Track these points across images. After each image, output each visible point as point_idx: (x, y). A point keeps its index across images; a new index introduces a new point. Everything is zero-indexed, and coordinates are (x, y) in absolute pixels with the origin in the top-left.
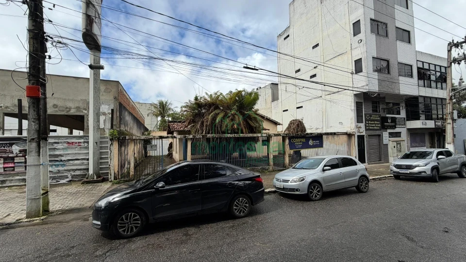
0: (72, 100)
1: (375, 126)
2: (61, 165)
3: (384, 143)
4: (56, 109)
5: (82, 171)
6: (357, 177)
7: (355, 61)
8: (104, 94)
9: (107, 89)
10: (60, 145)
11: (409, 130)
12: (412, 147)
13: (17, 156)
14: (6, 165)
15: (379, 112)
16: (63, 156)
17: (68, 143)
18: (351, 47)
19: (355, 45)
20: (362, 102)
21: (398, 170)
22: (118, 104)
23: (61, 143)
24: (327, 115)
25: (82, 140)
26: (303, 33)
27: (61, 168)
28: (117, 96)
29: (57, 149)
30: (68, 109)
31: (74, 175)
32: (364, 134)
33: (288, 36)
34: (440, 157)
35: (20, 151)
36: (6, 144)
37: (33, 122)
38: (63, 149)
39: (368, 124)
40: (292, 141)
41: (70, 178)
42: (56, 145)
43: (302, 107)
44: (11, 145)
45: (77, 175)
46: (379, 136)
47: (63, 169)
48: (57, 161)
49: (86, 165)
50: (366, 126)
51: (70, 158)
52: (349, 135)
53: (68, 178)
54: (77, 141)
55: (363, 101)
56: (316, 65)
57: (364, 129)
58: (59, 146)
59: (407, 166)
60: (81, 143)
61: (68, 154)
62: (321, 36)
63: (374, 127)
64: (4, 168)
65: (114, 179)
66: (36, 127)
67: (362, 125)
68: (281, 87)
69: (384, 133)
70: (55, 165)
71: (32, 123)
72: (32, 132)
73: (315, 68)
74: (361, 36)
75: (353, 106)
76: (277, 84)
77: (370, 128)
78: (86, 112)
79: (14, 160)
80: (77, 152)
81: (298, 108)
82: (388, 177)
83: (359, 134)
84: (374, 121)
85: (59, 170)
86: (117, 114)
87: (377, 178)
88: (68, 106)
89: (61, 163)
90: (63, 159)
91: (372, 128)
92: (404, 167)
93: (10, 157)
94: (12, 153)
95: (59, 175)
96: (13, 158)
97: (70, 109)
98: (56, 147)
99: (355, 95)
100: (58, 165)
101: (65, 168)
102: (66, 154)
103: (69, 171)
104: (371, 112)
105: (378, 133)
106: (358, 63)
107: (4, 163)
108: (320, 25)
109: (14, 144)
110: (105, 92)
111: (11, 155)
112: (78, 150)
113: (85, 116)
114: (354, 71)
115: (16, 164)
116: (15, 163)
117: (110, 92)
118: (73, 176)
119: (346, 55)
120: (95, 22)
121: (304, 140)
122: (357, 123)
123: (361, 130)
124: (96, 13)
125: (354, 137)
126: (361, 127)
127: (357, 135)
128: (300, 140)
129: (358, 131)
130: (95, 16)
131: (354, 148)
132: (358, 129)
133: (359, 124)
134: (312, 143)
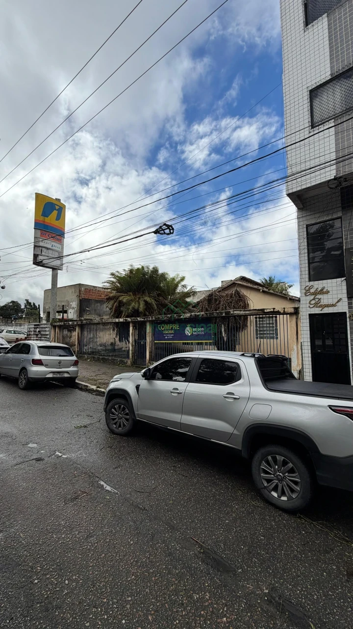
9: (75, 290)
22: (79, 300)
28: (79, 295)
32: (342, 307)
35: (39, 331)
36: (36, 327)
38: (48, 331)
40: (160, 328)
48: (47, 338)
50: (349, 286)
83: (317, 311)
86: (78, 307)
110: (71, 293)
117: (74, 293)
120: (41, 255)
121: (177, 326)
122: (310, 280)
123: (325, 299)
124: (44, 249)
125: (297, 319)
126: (328, 292)
127: (310, 315)
128: (171, 327)
129: (313, 302)
130: (41, 251)
131: (295, 347)
132: (312, 297)
133: (316, 282)
134: (190, 331)
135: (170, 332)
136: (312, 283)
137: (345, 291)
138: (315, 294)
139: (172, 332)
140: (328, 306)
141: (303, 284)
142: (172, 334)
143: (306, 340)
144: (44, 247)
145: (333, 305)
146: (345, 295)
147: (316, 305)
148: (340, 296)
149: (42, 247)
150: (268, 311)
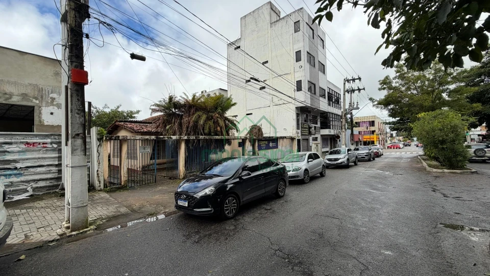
0: (15, 84)
1: (306, 132)
2: (15, 175)
3: (310, 145)
5: (48, 182)
6: (321, 167)
7: (297, 81)
10: (14, 146)
11: (322, 135)
12: (323, 148)
15: (308, 122)
16: (18, 162)
17: (28, 143)
18: (294, 70)
19: (297, 69)
21: (330, 162)
23: (16, 143)
24: (274, 122)
25: (49, 140)
26: (254, 48)
27: (14, 179)
29: (8, 152)
30: (7, 96)
31: (37, 188)
32: (300, 138)
33: (239, 47)
34: (349, 152)
37: (78, 114)
38: (19, 152)
39: (302, 130)
41: (31, 193)
42: (7, 146)
43: (251, 114)
45: (41, 187)
46: (308, 139)
47: (19, 180)
48: (9, 169)
49: (54, 173)
50: (301, 132)
51: (30, 165)
52: (292, 139)
53: (28, 191)
54: (41, 141)
55: (300, 113)
56: (265, 79)
57: (300, 135)
58: (13, 148)
59: (334, 159)
60: (46, 143)
61: (27, 159)
62: (270, 55)
65: (104, 187)
66: (81, 120)
67: (299, 131)
69: (310, 137)
70: (5, 175)
71: (76, 115)
72: (77, 126)
73: (264, 81)
74: (301, 63)
75: (295, 116)
76: (227, 91)
78: (38, 102)
80: (41, 156)
81: (247, 114)
83: (298, 138)
84: (305, 128)
85: (11, 182)
88: (7, 91)
89: (15, 172)
90: (18, 165)
91: (304, 134)
95: (12, 189)
97: (11, 95)
98: (8, 150)
99: (296, 108)
100: (10, 175)
101: (23, 178)
102: (24, 160)
103: (28, 182)
104: (304, 122)
105: (307, 137)
106: (299, 83)
108: (270, 45)
112: (43, 153)
113: (36, 108)
114: (296, 89)
118: (34, 189)
119: (290, 75)
136: (297, 130)
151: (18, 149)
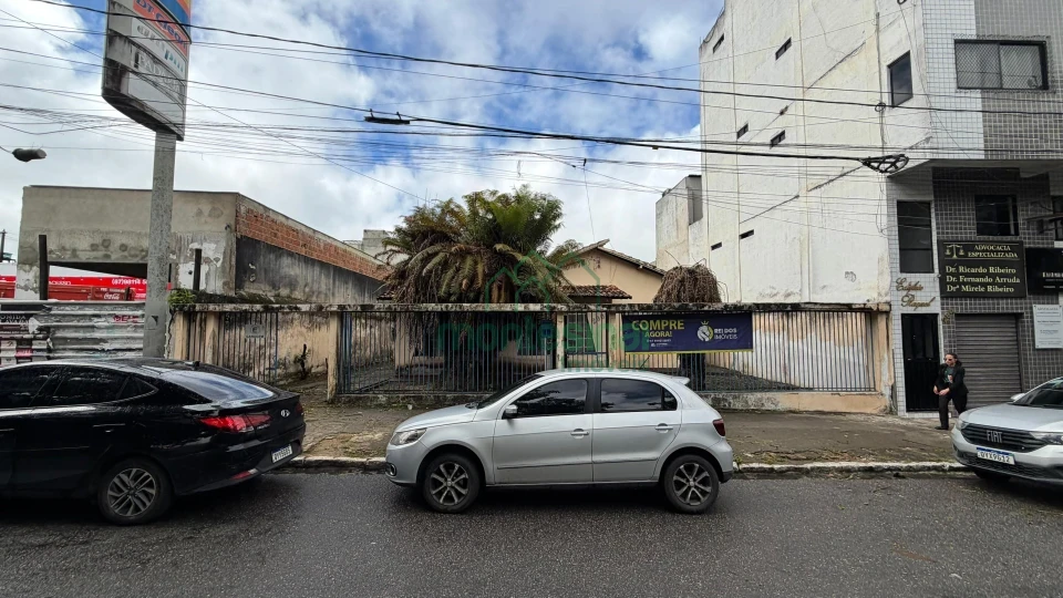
1: (992, 284)
3: (1039, 345)
4: (126, 253)
7: (889, 66)
8: (209, 220)
9: (214, 209)
10: (103, 319)
13: (35, 339)
14: (21, 354)
15: (1017, 234)
16: (106, 342)
17: (116, 317)
18: (877, 25)
19: (888, 13)
20: (929, 203)
21: (972, 447)
22: (234, 240)
23: (105, 315)
24: (813, 251)
25: (140, 312)
26: (754, 18)
28: (233, 223)
29: (96, 328)
32: (936, 308)
33: (722, 38)
35: (41, 329)
36: (21, 315)
38: (107, 328)
39: (957, 275)
40: (637, 326)
42: (96, 319)
43: (751, 233)
44: (28, 317)
46: (1017, 317)
48: (97, 350)
50: (943, 283)
51: (118, 346)
52: (871, 314)
54: (131, 313)
55: (932, 198)
56: (783, 104)
57: (937, 294)
58: (101, 323)
59: (1005, 433)
60: (137, 317)
61: (116, 339)
62: (796, 15)
63: (985, 285)
64: (18, 358)
67: (928, 280)
68: (708, 183)
69: (1037, 309)
73: (782, 113)
76: (700, 176)
77: (966, 289)
79: (31, 345)
80: (129, 335)
81: (743, 236)
82: (951, 469)
83: (910, 310)
84: (986, 263)
86: (231, 261)
87: (889, 469)
89: (103, 355)
90: (107, 346)
91: (972, 289)
92: (996, 437)
93: (26, 339)
94: (27, 331)
96: (29, 342)
98: (96, 324)
99: (894, 180)
102: (112, 339)
104: (970, 233)
105: (1004, 306)
106: (900, 71)
107: (18, 350)
109: (31, 315)
110: (210, 216)
111: (26, 336)
112: (132, 331)
114: (886, 100)
115: (35, 354)
116: (32, 350)
117: (219, 216)
119: (862, 56)
120: (134, 72)
121: (679, 324)
122: (902, 271)
123: (920, 297)
124: (143, 55)
125: (887, 319)
126: (921, 288)
127: (903, 315)
128: (663, 325)
129: (906, 299)
130: (137, 61)
131: (886, 356)
132: (905, 293)
133: (909, 275)
134: (707, 333)
135: (662, 334)
136: (904, 275)
137: (938, 289)
138: (909, 289)
139: (667, 334)
140: (922, 305)
141: (894, 274)
142: (667, 338)
143: (898, 346)
144: (145, 50)
145: (928, 305)
146: (938, 294)
147: (910, 303)
148: (933, 295)
149: (139, 46)
150: (857, 306)
151: (106, 324)
